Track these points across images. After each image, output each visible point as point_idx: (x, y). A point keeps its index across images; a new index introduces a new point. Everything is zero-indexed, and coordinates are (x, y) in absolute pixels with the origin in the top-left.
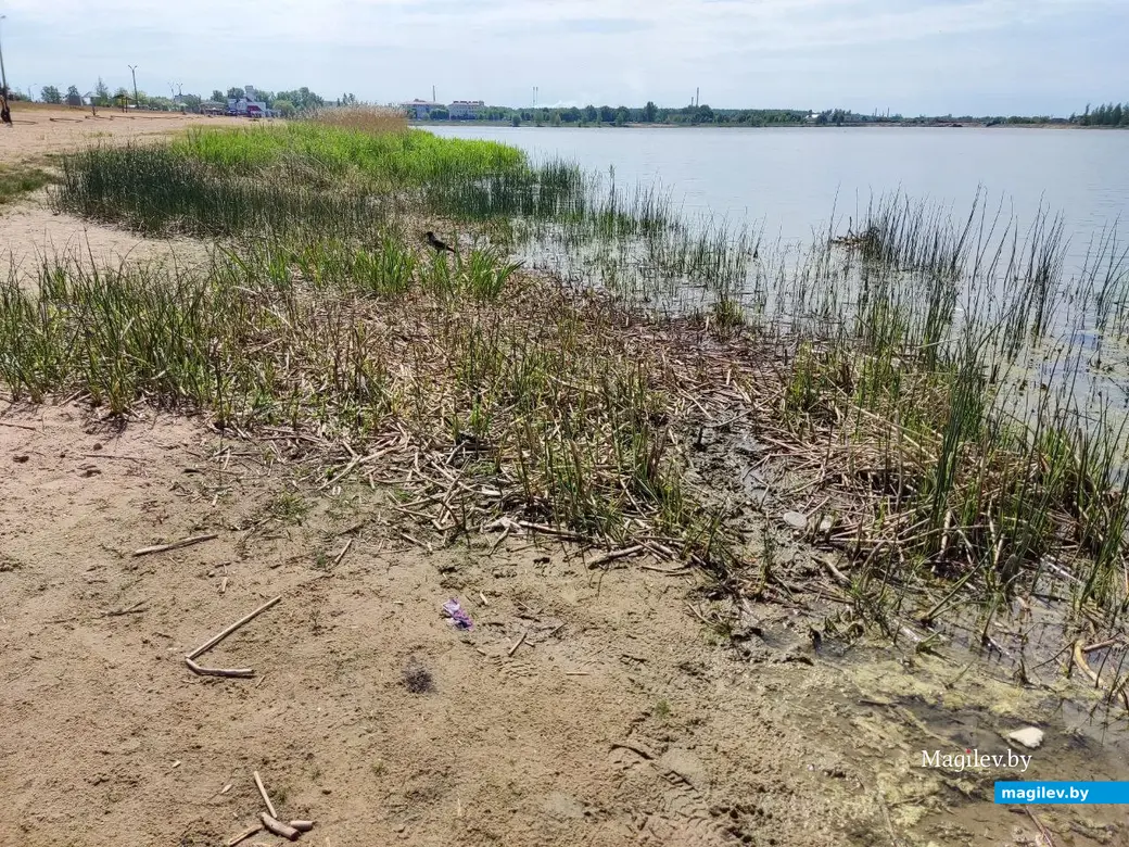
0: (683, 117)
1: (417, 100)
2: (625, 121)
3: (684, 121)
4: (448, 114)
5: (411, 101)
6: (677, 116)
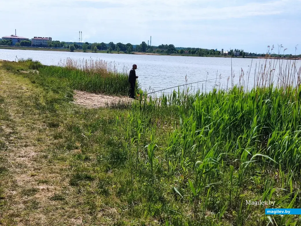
0: (161, 50)
2: (132, 51)
3: (162, 52)
4: (31, 44)
6: (157, 49)
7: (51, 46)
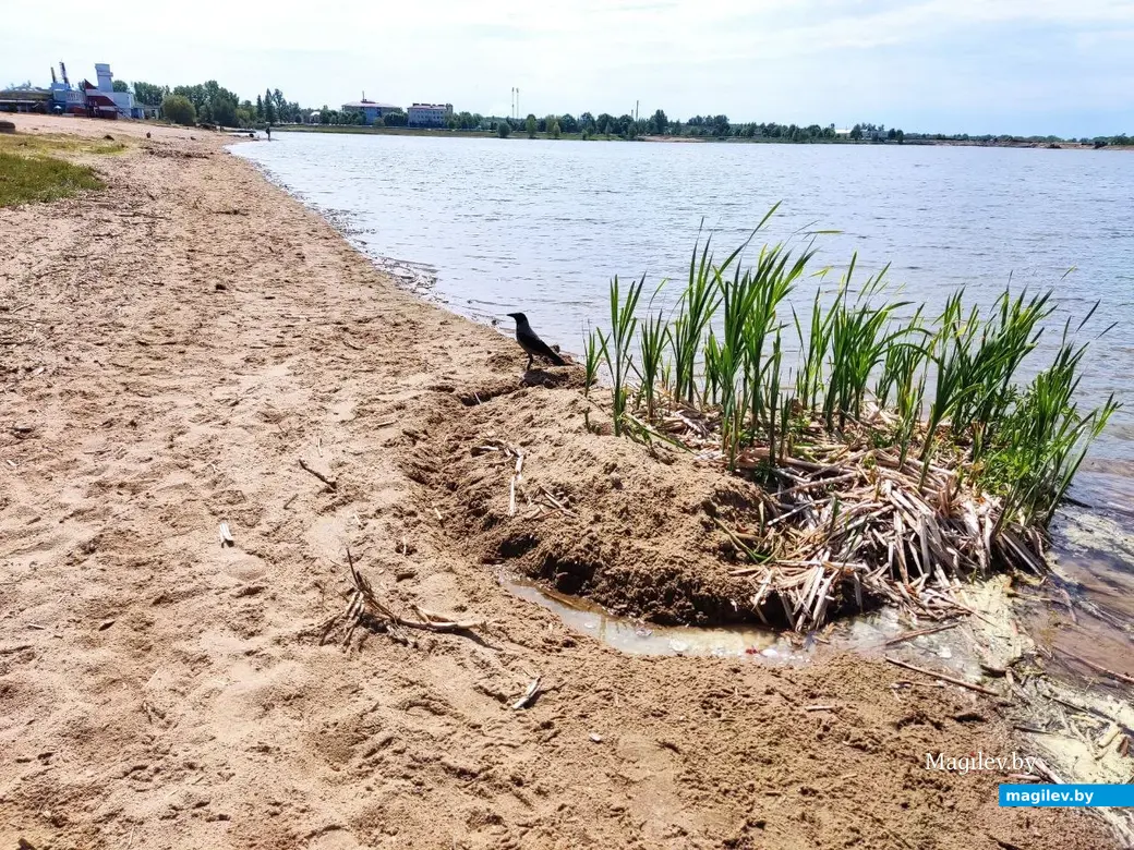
0: (699, 130)
1: (364, 101)
4: (407, 120)
5: (356, 101)
7: (452, 126)
